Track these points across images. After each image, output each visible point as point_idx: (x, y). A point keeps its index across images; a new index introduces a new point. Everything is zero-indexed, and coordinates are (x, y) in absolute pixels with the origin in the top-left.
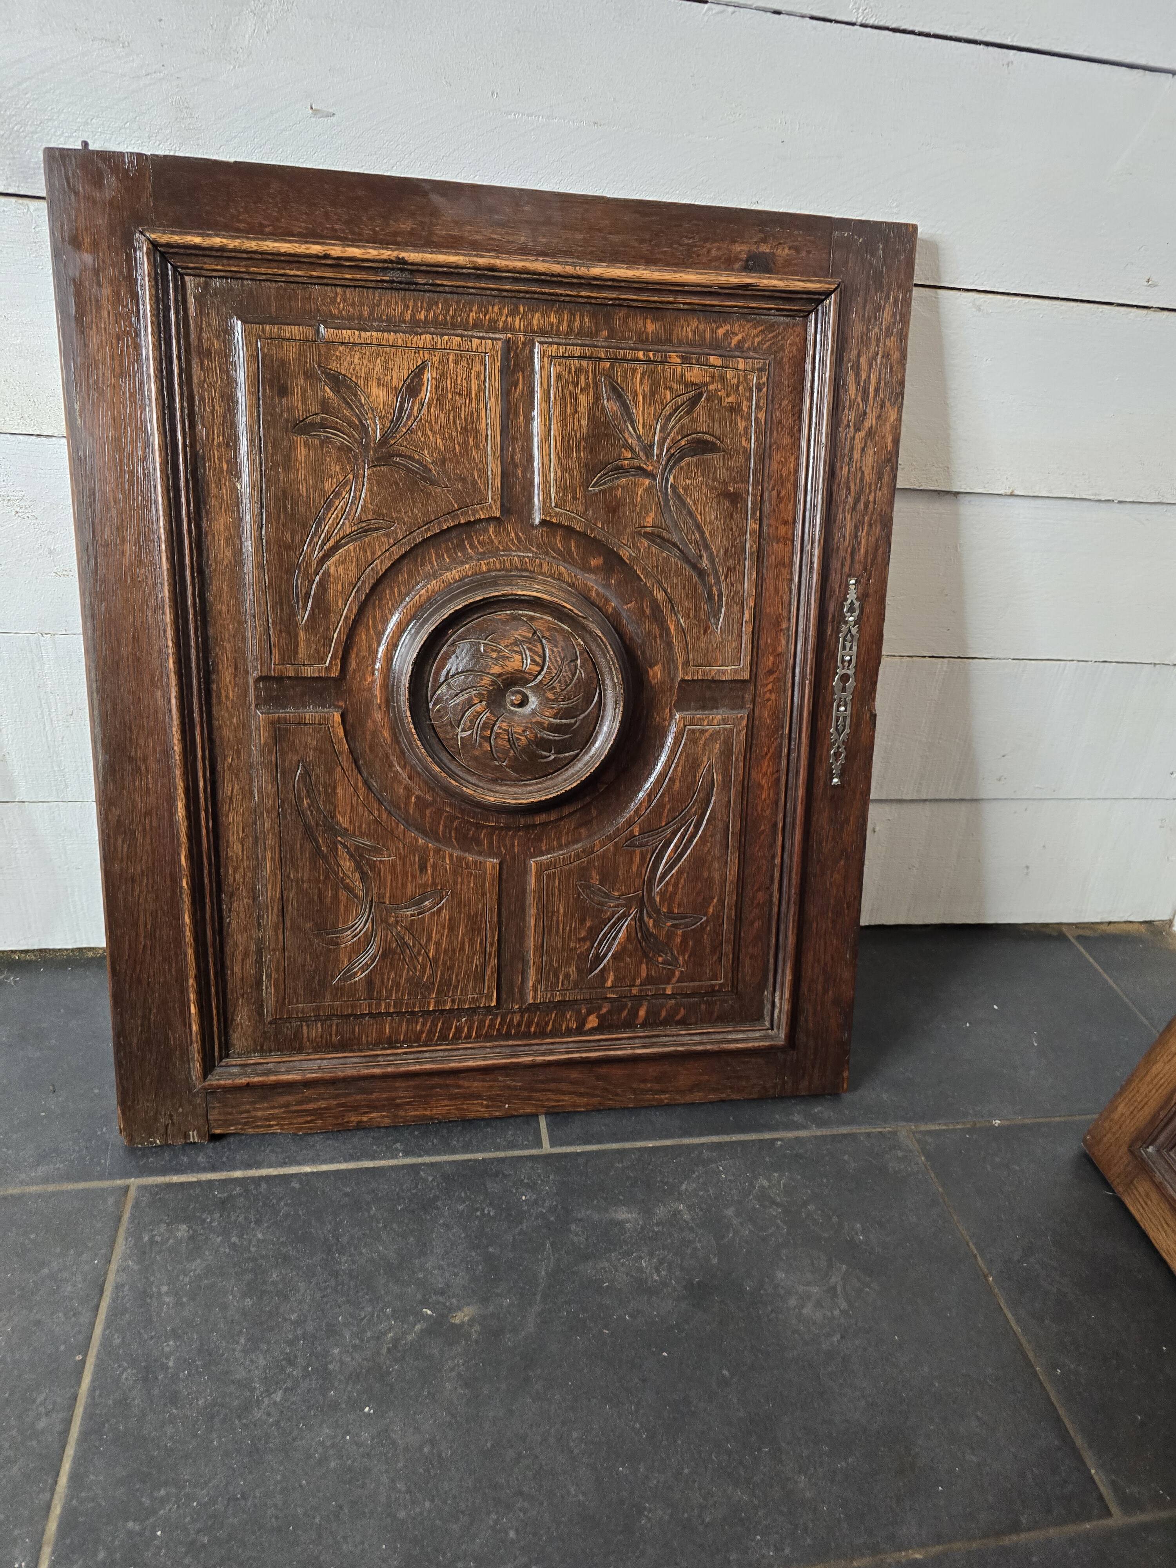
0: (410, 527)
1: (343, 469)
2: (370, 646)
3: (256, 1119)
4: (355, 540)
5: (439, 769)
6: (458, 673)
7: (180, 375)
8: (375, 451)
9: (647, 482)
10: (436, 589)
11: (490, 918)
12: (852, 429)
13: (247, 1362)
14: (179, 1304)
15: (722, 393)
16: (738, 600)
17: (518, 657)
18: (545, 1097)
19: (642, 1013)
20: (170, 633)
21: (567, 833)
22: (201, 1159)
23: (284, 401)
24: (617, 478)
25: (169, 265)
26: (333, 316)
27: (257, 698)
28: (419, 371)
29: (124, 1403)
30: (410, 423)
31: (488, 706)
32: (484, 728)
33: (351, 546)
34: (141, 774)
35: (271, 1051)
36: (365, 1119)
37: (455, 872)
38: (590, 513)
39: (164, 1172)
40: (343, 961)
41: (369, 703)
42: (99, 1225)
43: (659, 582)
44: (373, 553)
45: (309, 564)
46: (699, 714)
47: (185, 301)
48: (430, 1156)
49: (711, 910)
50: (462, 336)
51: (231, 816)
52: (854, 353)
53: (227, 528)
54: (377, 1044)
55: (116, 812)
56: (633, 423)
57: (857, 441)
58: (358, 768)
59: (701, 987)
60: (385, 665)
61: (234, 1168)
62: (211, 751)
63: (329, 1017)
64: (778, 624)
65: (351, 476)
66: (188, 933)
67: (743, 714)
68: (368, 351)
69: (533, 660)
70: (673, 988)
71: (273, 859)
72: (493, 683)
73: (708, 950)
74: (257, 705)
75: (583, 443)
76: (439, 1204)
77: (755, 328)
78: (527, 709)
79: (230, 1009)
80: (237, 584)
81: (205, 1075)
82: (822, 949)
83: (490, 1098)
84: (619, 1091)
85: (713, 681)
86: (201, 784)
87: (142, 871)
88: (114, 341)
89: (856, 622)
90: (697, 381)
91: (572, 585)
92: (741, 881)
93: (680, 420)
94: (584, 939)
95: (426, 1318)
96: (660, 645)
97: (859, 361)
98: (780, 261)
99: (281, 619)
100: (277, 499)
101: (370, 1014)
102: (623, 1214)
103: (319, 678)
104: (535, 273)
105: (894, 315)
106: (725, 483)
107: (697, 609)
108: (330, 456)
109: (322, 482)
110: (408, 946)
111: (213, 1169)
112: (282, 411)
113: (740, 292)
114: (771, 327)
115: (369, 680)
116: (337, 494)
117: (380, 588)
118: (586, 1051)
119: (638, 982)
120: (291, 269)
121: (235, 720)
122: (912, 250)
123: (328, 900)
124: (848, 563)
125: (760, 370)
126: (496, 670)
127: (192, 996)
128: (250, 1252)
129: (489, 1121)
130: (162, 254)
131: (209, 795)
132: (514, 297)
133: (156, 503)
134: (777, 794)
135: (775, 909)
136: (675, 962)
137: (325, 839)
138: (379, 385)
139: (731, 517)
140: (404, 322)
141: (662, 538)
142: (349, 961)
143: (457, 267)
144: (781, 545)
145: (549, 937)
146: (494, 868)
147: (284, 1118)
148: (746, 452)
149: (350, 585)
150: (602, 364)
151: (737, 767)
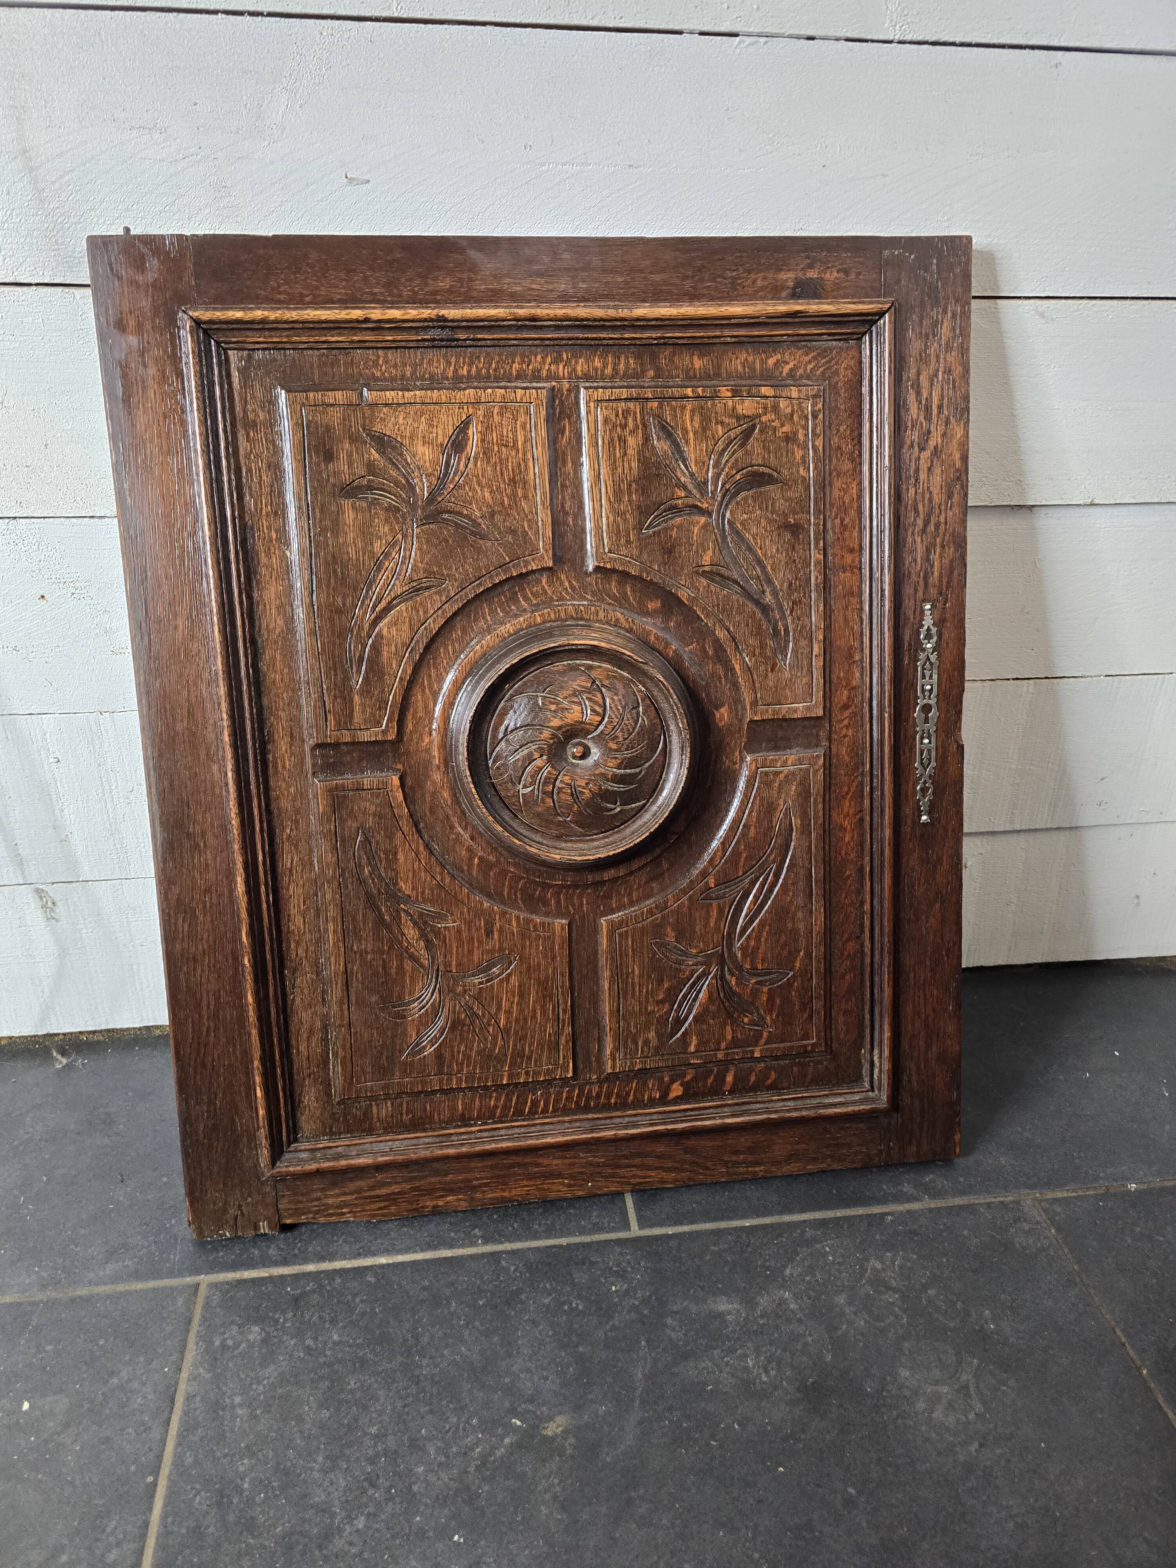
0: (462, 583)
1: (392, 529)
2: (426, 707)
3: (328, 1207)
4: (407, 600)
5: (501, 829)
6: (517, 729)
7: (227, 448)
8: (423, 509)
9: (703, 520)
10: (491, 644)
11: (561, 982)
12: (916, 448)
13: (326, 1483)
14: (254, 1417)
15: (776, 424)
16: (806, 634)
17: (577, 708)
18: (631, 1174)
19: (729, 1078)
20: (224, 706)
21: (638, 888)
22: (272, 1251)
23: (331, 466)
24: (671, 518)
25: (212, 341)
26: (376, 379)
27: (314, 765)
28: (464, 426)
29: (198, 1532)
30: (457, 479)
31: (549, 761)
32: (546, 783)
33: (403, 607)
34: (199, 851)
35: (340, 1133)
36: (441, 1203)
37: (523, 936)
38: (645, 556)
39: (234, 1266)
40: (411, 1036)
41: (427, 765)
42: (169, 1329)
43: (720, 621)
44: (425, 612)
45: (361, 628)
46: (771, 755)
47: (229, 375)
48: (510, 1242)
49: (797, 964)
50: (505, 388)
51: (291, 888)
52: (913, 371)
53: (278, 597)
54: (449, 1123)
55: (176, 890)
56: (684, 461)
57: (922, 462)
58: (419, 832)
59: (792, 1048)
60: (442, 725)
61: (306, 1261)
62: (270, 822)
63: (399, 1095)
64: (851, 656)
65: (400, 536)
66: (251, 1013)
67: (820, 751)
68: (412, 410)
69: (593, 710)
70: (761, 1051)
71: (335, 931)
72: (554, 736)
73: (797, 1007)
74: (314, 773)
75: (634, 485)
76: (523, 1297)
77: (807, 355)
78: (590, 761)
79: (297, 1090)
80: (289, 653)
81: (274, 1161)
82: (922, 1001)
83: (571, 1177)
84: (709, 1164)
85: (785, 720)
86: (260, 857)
87: (204, 951)
88: (161, 419)
89: (934, 650)
90: (750, 413)
91: (630, 631)
92: (828, 932)
93: (733, 454)
94: (662, 1002)
95: (515, 1429)
96: (726, 687)
97: (918, 379)
98: (829, 286)
99: (335, 684)
100: (327, 564)
101: (441, 1090)
102: (723, 1305)
103: (376, 742)
104: (576, 320)
105: (953, 329)
106: (786, 515)
107: (763, 647)
108: (378, 518)
109: (372, 544)
110: (477, 1015)
111: (285, 1262)
112: (328, 476)
113: (789, 320)
114: (824, 353)
115: (427, 740)
116: (387, 555)
117: (435, 646)
118: (672, 1123)
119: (723, 1045)
120: (332, 336)
121: (292, 790)
122: (968, 262)
123: (393, 971)
124: (921, 589)
125: (815, 397)
126: (556, 723)
127: (258, 1079)
128: (326, 1356)
129: (572, 1201)
130: (205, 331)
131: (268, 867)
132: (556, 345)
133: (207, 576)
134: (862, 835)
135: (868, 960)
136: (761, 1022)
137: (388, 908)
138: (424, 443)
139: (793, 549)
140: (447, 379)
141: (722, 576)
142: (417, 1034)
143: (497, 320)
144: (848, 574)
145: (625, 999)
146: (563, 929)
147: (356, 1205)
148: (805, 481)
149: (403, 646)
150: (650, 404)
151: (816, 809)
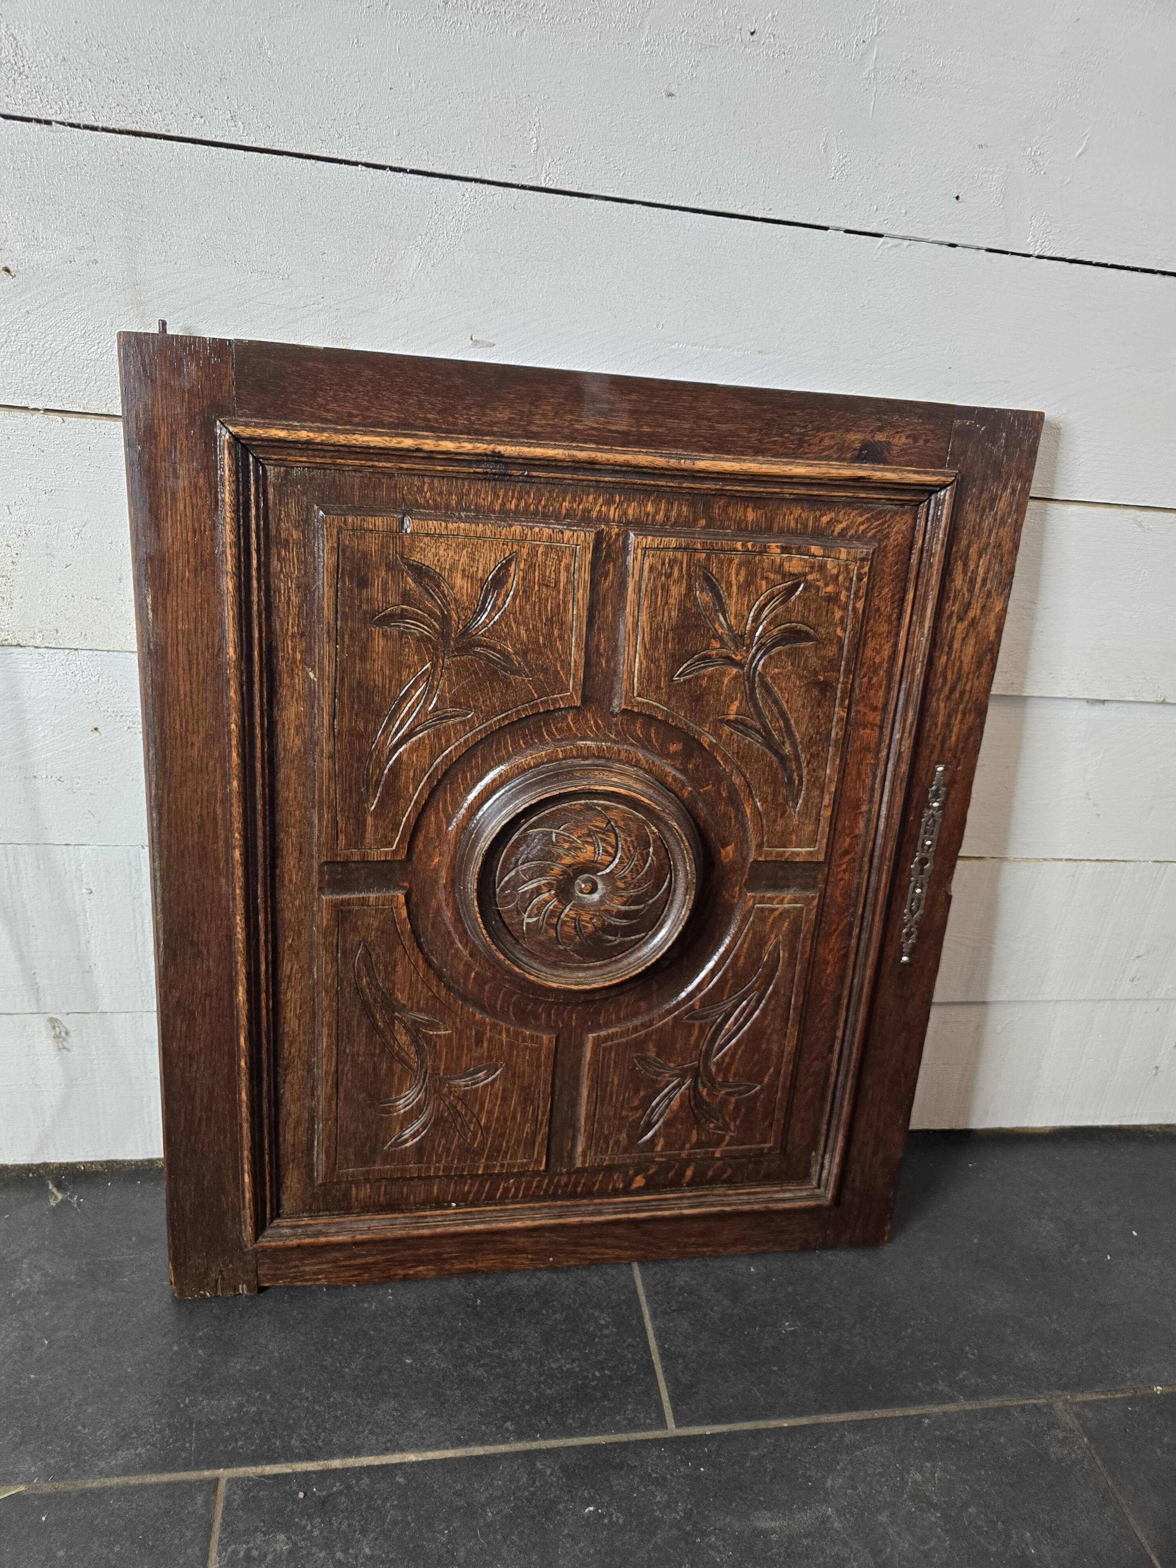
0: (488, 715)
1: (422, 660)
2: (439, 829)
3: (304, 1273)
4: (430, 727)
5: (502, 957)
6: (528, 861)
7: (258, 570)
8: (455, 640)
9: (735, 671)
10: (510, 774)
11: (543, 1088)
12: (954, 619)
15: (820, 584)
16: (818, 784)
17: (590, 848)
18: (587, 1249)
19: (689, 1173)
21: (626, 1005)
23: (364, 592)
24: (705, 667)
25: (251, 459)
26: (419, 506)
27: (320, 881)
28: (507, 562)
30: (493, 614)
31: (556, 895)
32: (551, 915)
33: (426, 733)
34: (202, 958)
35: (319, 1211)
36: (411, 1272)
37: (511, 1046)
38: (673, 702)
40: (394, 1129)
41: (434, 884)
43: (738, 767)
44: (447, 741)
45: (381, 752)
46: (769, 894)
47: (265, 492)
49: (766, 1079)
50: (553, 527)
51: (289, 994)
52: (964, 543)
53: (298, 716)
54: (424, 1205)
55: (175, 994)
56: (725, 615)
57: (958, 631)
58: (420, 946)
59: (750, 1149)
60: (452, 848)
62: (274, 933)
63: (379, 1180)
64: (859, 807)
65: (428, 663)
66: (244, 1109)
67: (815, 893)
68: (454, 542)
69: (605, 851)
70: (722, 1152)
71: (329, 1035)
72: (564, 872)
73: (760, 1116)
74: (320, 889)
75: (671, 635)
77: (861, 515)
78: (596, 897)
79: (283, 1172)
80: (306, 774)
81: (256, 1238)
82: (875, 1115)
83: (534, 1253)
84: (663, 1244)
85: (787, 862)
86: (263, 967)
87: (200, 1049)
89: (939, 808)
90: (796, 571)
91: (649, 771)
92: (799, 1051)
93: (775, 609)
94: (636, 1108)
96: (734, 826)
97: (968, 552)
98: (895, 451)
99: (350, 806)
100: (351, 690)
101: (420, 1178)
103: (385, 861)
104: (637, 466)
105: (1010, 506)
106: (816, 673)
108: (409, 647)
109: (399, 673)
110: (460, 1115)
112: (361, 602)
113: (851, 483)
114: (879, 515)
115: (436, 861)
116: (414, 684)
117: (453, 773)
118: (633, 1211)
119: (688, 1146)
121: (297, 902)
122: (1037, 439)
123: (383, 1072)
124: (937, 751)
125: (863, 560)
126: (568, 860)
127: (246, 1167)
130: (244, 446)
131: (270, 976)
132: (613, 488)
134: (844, 969)
135: (833, 1079)
136: (726, 1128)
137: (383, 1018)
138: (463, 576)
139: (819, 705)
140: (494, 512)
141: (746, 725)
142: (401, 1128)
143: (555, 460)
144: (868, 731)
145: (602, 1105)
146: (550, 1041)
147: (331, 1273)
148: (840, 640)
149: (421, 772)
150: (698, 555)
151: (804, 947)
